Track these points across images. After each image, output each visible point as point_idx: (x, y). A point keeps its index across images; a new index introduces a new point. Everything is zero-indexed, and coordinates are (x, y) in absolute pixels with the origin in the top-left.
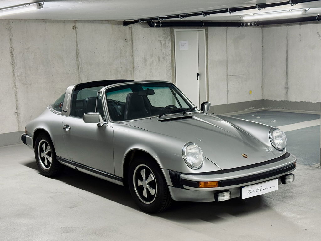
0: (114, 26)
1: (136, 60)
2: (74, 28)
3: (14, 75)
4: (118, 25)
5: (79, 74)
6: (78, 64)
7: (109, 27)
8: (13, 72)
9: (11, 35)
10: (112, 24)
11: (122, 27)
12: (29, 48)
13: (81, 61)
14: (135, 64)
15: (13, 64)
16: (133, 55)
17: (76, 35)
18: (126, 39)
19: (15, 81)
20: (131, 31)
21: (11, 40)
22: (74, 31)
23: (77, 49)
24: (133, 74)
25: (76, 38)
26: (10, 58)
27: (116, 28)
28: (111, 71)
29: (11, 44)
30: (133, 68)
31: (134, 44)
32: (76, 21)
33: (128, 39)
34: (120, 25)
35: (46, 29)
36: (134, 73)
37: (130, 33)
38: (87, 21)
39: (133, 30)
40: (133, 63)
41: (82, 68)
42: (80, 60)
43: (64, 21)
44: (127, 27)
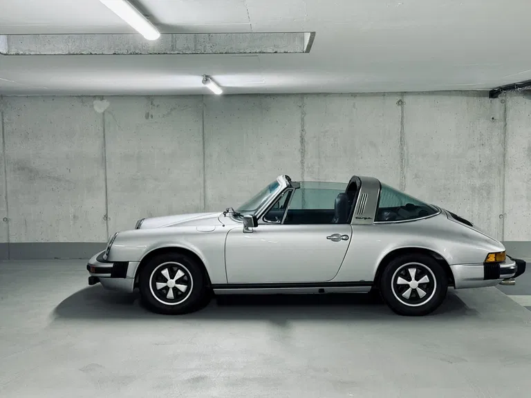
0: (471, 99)
1: (512, 151)
2: (401, 103)
3: (303, 166)
4: (480, 96)
5: (402, 169)
6: (402, 155)
7: (463, 100)
8: (302, 162)
9: (304, 113)
10: (468, 96)
11: (487, 99)
12: (326, 132)
13: (407, 150)
14: (508, 158)
15: (303, 152)
16: (504, 143)
17: (402, 112)
18: (493, 118)
19: (303, 173)
20: (505, 105)
21: (303, 120)
22: (400, 107)
23: (402, 133)
24: (502, 173)
25: (402, 117)
26: (299, 144)
27: (475, 101)
28: (459, 168)
29: (303, 126)
30: (504, 163)
31: (509, 126)
32: (404, 94)
33: (497, 117)
34: (484, 96)
35: (354, 106)
36: (504, 171)
37: (503, 107)
38: (423, 92)
39: (509, 103)
40: (504, 156)
41: (408, 160)
42: (405, 148)
43: (384, 94)
44: (496, 100)
